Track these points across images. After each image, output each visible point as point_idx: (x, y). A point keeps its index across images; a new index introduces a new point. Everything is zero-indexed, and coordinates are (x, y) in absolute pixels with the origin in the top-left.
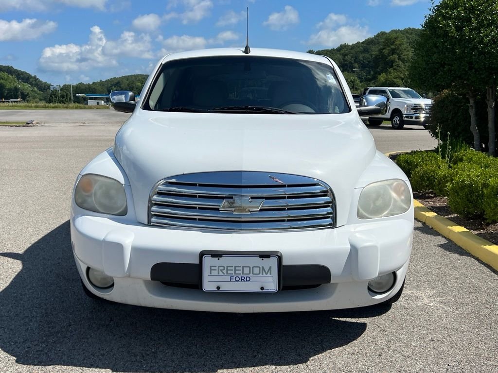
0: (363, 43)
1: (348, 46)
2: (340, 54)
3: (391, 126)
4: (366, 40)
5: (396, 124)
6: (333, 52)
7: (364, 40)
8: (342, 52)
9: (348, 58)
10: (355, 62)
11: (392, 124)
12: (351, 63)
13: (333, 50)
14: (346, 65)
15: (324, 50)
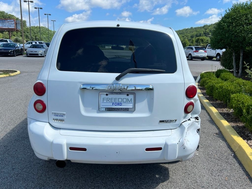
0: (214, 24)
1: (207, 25)
2: (204, 29)
3: (216, 60)
4: (215, 23)
5: (218, 59)
6: (201, 28)
7: (214, 23)
8: (205, 28)
9: (207, 30)
10: (210, 32)
11: (216, 59)
12: (208, 32)
13: (201, 27)
14: (206, 33)
15: (197, 27)
